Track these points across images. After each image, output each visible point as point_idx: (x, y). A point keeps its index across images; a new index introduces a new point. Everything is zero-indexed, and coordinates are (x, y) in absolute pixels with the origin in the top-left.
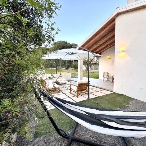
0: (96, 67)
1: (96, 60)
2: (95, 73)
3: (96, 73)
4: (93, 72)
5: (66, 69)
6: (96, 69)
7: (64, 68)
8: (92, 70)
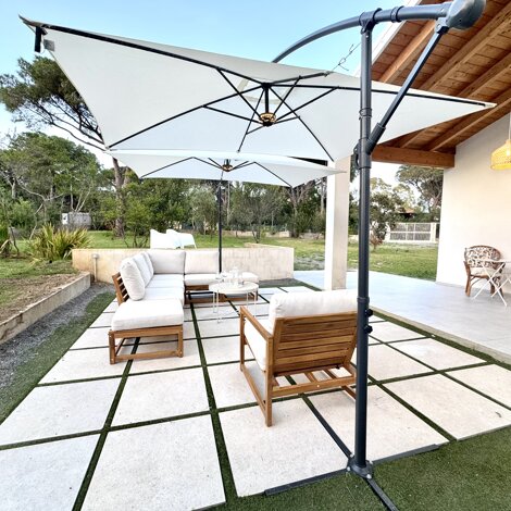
0: (418, 229)
1: (419, 204)
2: (414, 252)
3: (419, 251)
4: (402, 248)
5: (293, 236)
6: (418, 237)
7: (286, 234)
8: (399, 241)
